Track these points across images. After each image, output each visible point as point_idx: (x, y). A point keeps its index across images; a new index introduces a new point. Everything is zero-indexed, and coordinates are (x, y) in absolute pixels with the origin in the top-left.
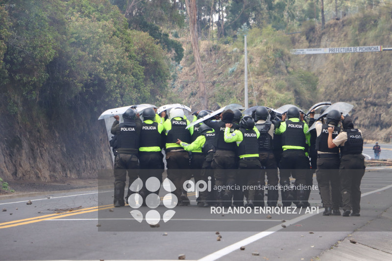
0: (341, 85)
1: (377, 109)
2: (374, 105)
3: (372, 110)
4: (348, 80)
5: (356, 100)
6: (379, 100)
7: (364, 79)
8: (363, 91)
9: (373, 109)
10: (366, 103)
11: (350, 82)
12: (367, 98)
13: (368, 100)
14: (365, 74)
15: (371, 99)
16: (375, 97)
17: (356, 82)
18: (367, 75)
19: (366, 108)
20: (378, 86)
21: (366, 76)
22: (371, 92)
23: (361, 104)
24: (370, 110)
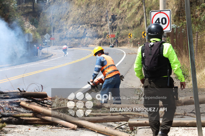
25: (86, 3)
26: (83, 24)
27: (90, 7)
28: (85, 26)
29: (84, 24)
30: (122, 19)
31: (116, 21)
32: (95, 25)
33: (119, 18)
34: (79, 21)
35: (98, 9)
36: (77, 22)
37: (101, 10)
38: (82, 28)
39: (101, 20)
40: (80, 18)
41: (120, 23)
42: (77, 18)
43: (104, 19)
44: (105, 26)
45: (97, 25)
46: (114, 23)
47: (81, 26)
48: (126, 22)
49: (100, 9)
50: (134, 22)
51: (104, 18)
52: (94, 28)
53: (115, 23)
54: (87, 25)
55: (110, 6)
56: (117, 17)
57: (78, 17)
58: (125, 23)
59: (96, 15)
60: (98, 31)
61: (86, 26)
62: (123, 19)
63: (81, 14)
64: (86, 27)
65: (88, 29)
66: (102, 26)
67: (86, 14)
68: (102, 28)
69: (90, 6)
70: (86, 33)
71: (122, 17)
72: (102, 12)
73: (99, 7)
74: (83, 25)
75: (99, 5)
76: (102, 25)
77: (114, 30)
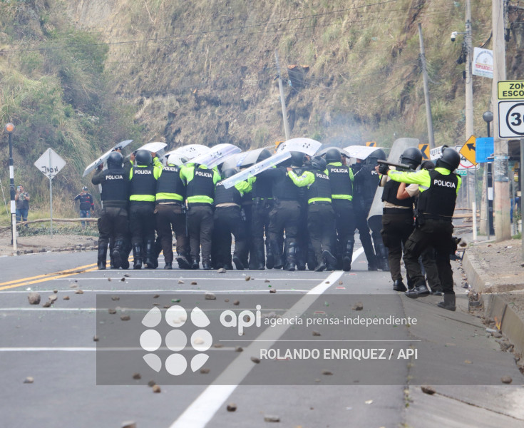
0: (144, 60)
1: (220, 112)
2: (215, 102)
3: (209, 114)
4: (158, 50)
5: (175, 92)
6: (224, 92)
7: (191, 49)
8: (190, 73)
9: (213, 112)
10: (198, 100)
11: (162, 56)
12: (198, 88)
13: (201, 93)
14: (194, 38)
15: (208, 91)
16: (215, 86)
17: (175, 54)
18: (198, 39)
19: (197, 109)
20: (222, 62)
21: (196, 43)
22: (208, 75)
23: (186, 101)
24: (206, 114)
25: (167, 8)
26: (157, 95)
27: (189, 27)
28: (167, 104)
29: (164, 95)
30: (329, 84)
31: (306, 92)
32: (212, 101)
33: (319, 81)
34: (140, 80)
35: (224, 38)
36: (132, 82)
37: (238, 44)
38: (154, 108)
39: (242, 83)
40: (144, 67)
41: (321, 98)
42: (128, 69)
43: (251, 80)
44: (259, 105)
45: (225, 101)
46: (298, 99)
47: (148, 102)
48: (345, 99)
49: (235, 37)
50: (380, 100)
51: (254, 75)
52: (209, 110)
53: (301, 99)
54: (179, 100)
55: (276, 30)
56: (309, 75)
57: (131, 64)
58: (344, 101)
59: (214, 60)
60: (231, 125)
61: (171, 101)
62: (335, 85)
63: (150, 52)
64: (172, 105)
65: (185, 114)
66: (245, 106)
67: (170, 52)
68: (248, 113)
69: (184, 21)
70: (174, 131)
71: (330, 76)
72: (242, 50)
73: (228, 30)
74: (159, 99)
75: (228, 22)
76: (248, 102)
77: (298, 123)
